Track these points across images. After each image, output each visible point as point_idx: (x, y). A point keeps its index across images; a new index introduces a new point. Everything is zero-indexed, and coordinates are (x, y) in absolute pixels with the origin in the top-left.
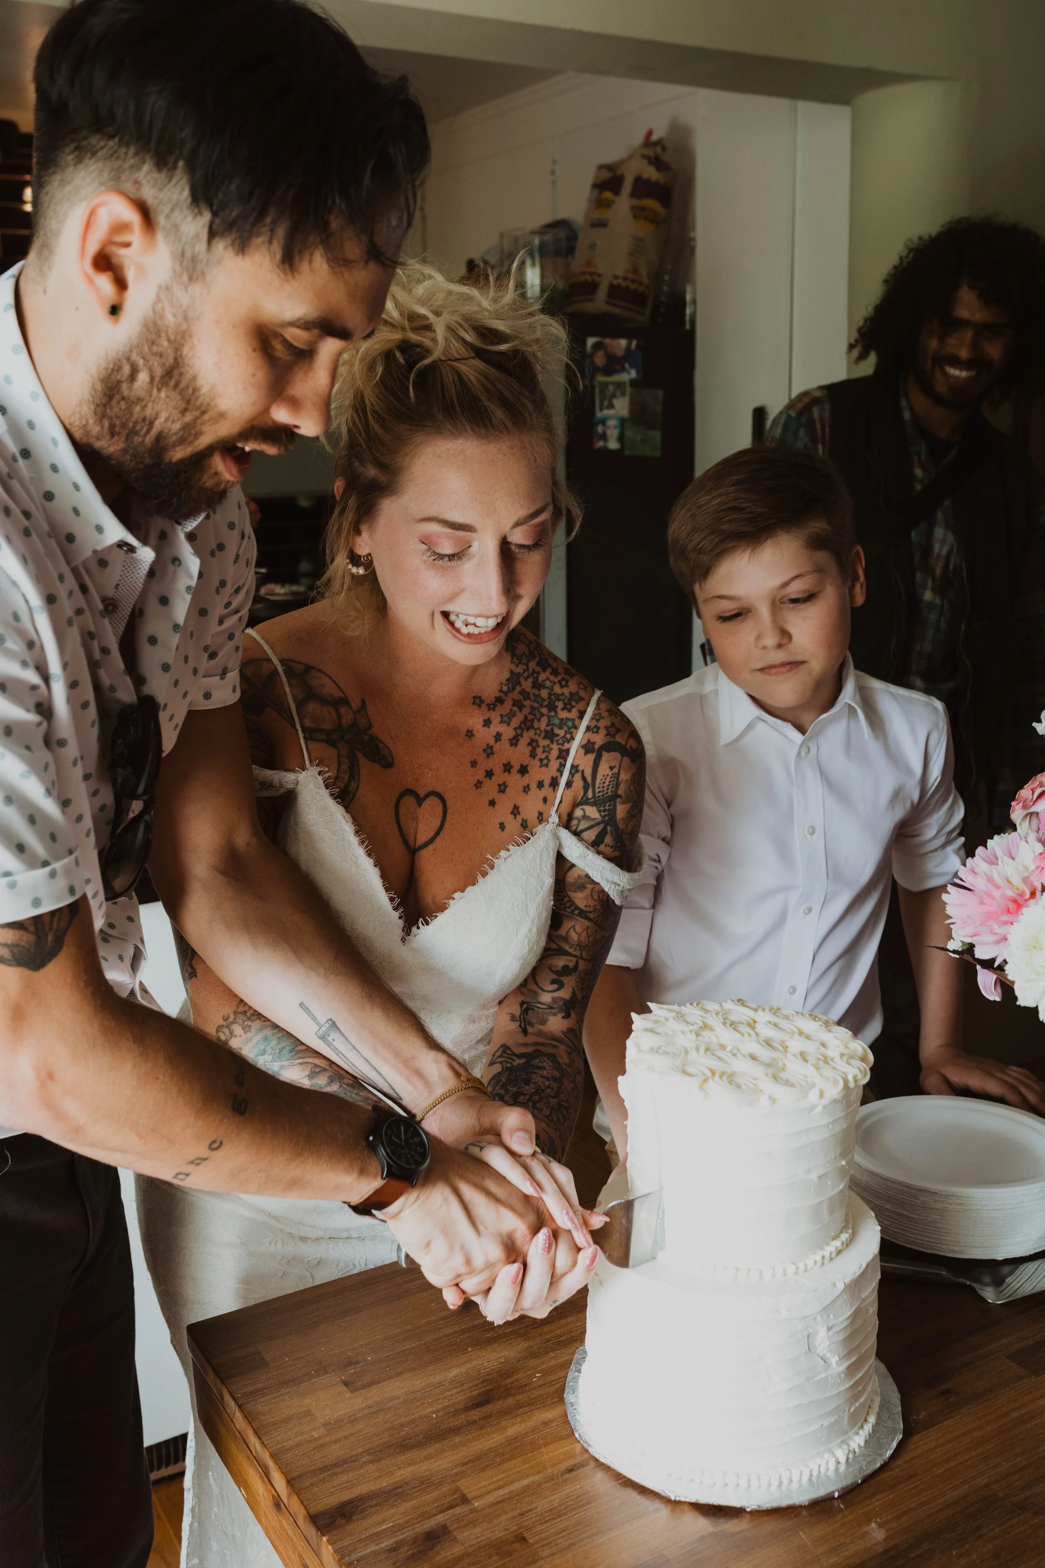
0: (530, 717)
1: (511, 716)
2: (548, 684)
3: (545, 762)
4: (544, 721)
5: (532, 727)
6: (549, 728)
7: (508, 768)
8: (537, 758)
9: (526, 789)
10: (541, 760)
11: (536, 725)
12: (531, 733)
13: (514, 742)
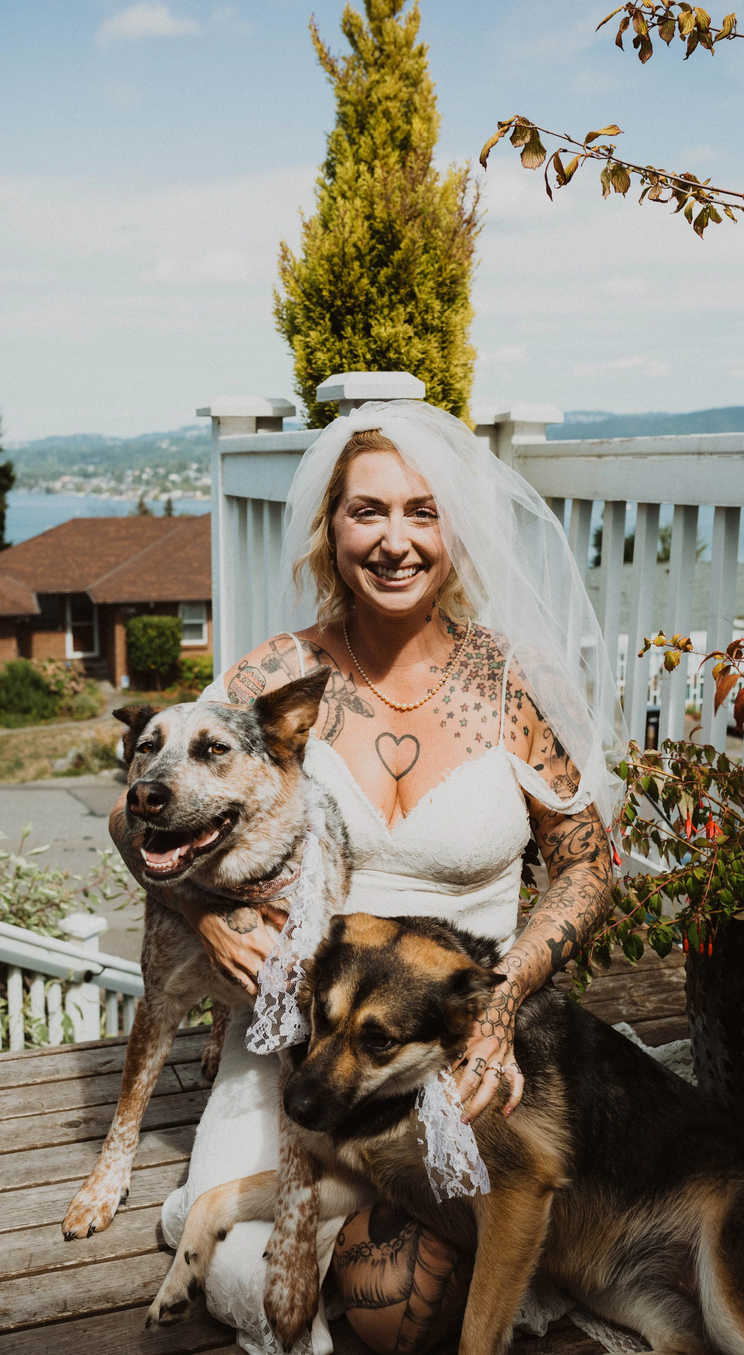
0: (474, 670)
1: (460, 673)
2: (484, 644)
3: (493, 696)
4: (486, 668)
5: (477, 676)
6: (490, 672)
7: (464, 708)
8: (487, 696)
9: (484, 720)
10: (490, 696)
11: (480, 673)
12: (478, 680)
13: (466, 689)
